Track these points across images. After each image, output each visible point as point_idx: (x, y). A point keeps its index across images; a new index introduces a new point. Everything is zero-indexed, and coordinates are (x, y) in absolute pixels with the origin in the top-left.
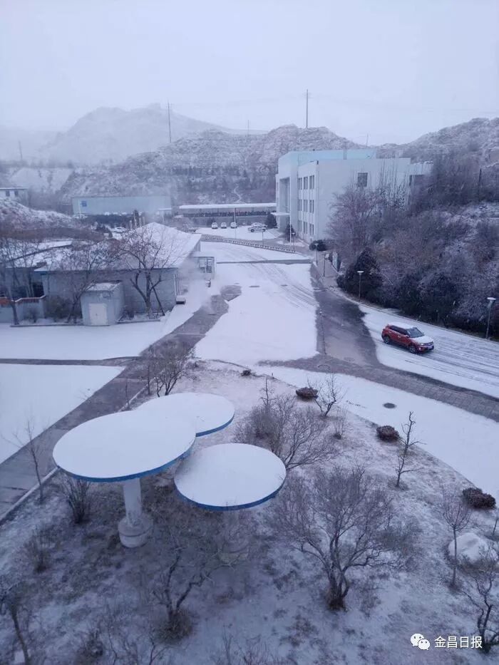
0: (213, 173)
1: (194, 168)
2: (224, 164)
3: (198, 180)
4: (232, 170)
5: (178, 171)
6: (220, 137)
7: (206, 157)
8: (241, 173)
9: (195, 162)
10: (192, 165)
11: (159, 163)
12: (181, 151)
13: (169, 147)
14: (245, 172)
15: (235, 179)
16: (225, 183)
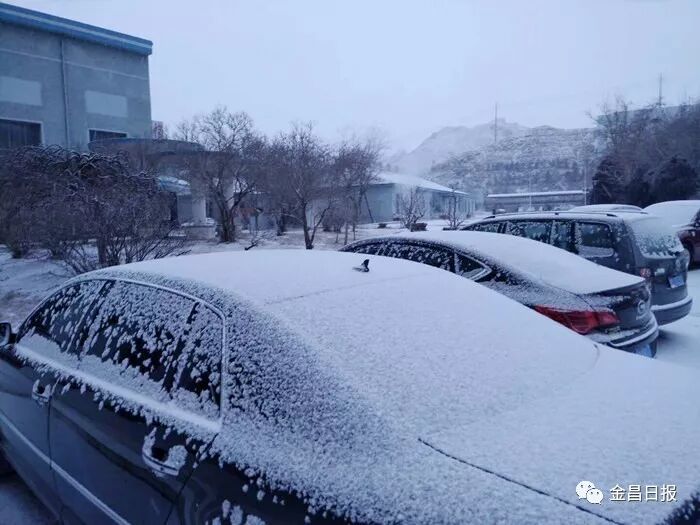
0: (536, 167)
1: (517, 164)
2: (551, 158)
3: (517, 174)
4: (560, 163)
5: (498, 167)
6: (550, 132)
7: (531, 152)
8: (571, 166)
9: (518, 158)
10: (515, 161)
11: (479, 160)
12: (505, 149)
13: (492, 146)
14: (575, 164)
15: (562, 172)
16: (548, 176)
